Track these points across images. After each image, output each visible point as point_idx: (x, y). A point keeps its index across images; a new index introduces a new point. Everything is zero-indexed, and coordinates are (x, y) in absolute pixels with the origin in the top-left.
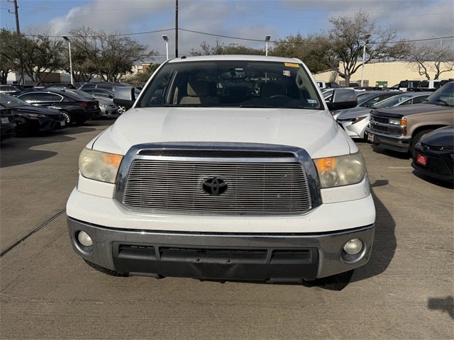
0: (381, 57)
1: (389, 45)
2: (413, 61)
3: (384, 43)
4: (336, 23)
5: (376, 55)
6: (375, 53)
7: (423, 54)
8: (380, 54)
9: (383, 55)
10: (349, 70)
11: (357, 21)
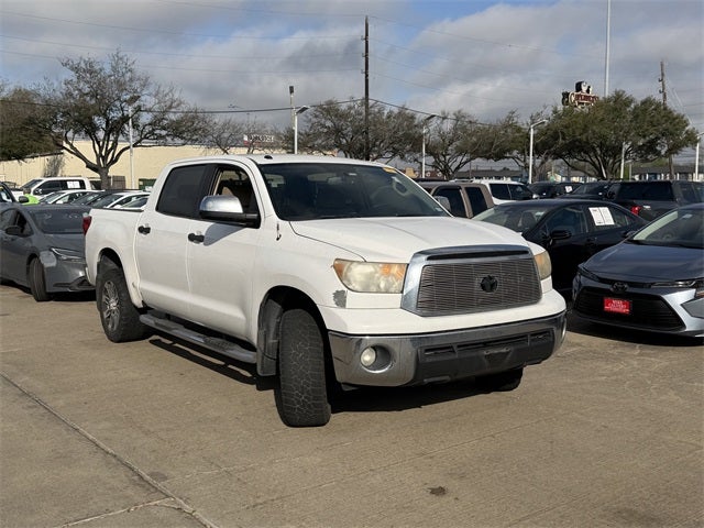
0: (160, 137)
1: (172, 117)
2: (212, 146)
3: (164, 112)
4: (76, 69)
5: (152, 133)
6: (148, 129)
7: (226, 135)
8: (157, 132)
9: (164, 133)
10: (105, 158)
11: (114, 69)
